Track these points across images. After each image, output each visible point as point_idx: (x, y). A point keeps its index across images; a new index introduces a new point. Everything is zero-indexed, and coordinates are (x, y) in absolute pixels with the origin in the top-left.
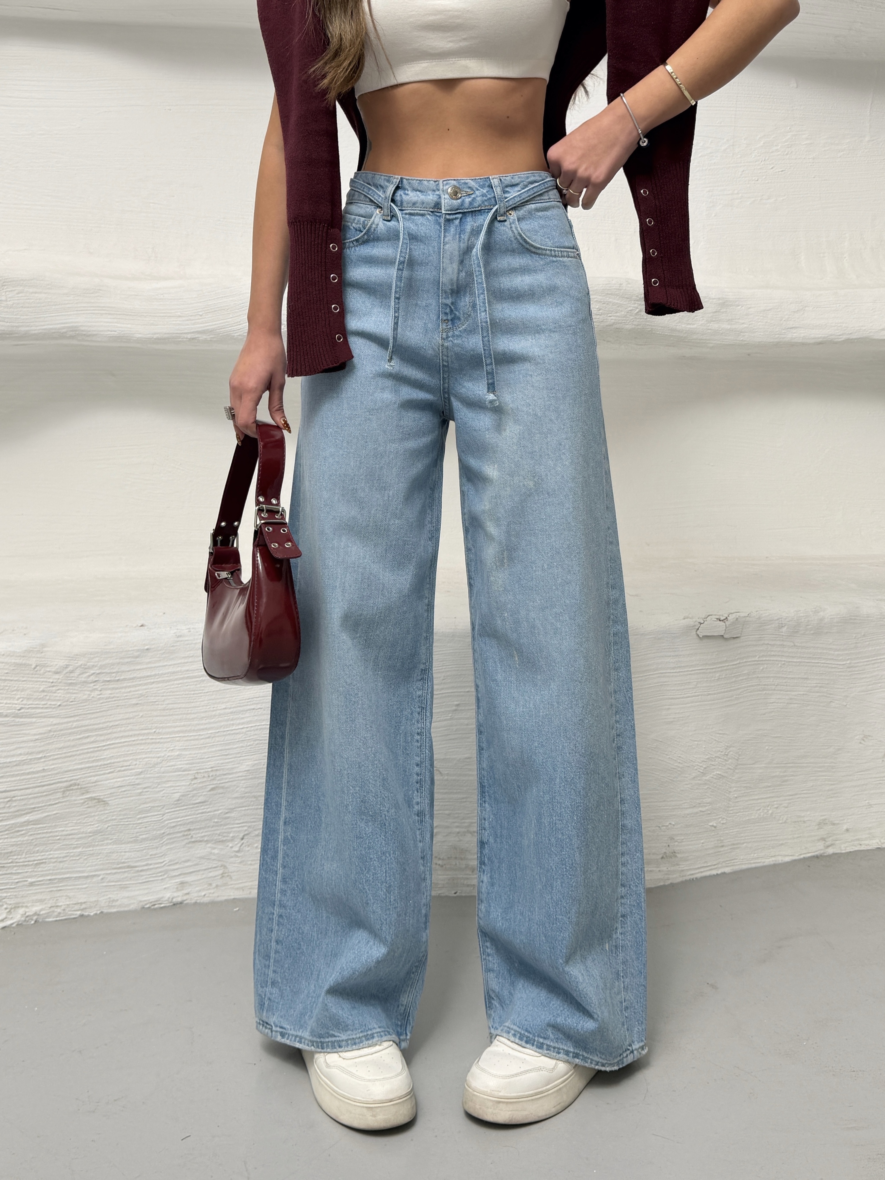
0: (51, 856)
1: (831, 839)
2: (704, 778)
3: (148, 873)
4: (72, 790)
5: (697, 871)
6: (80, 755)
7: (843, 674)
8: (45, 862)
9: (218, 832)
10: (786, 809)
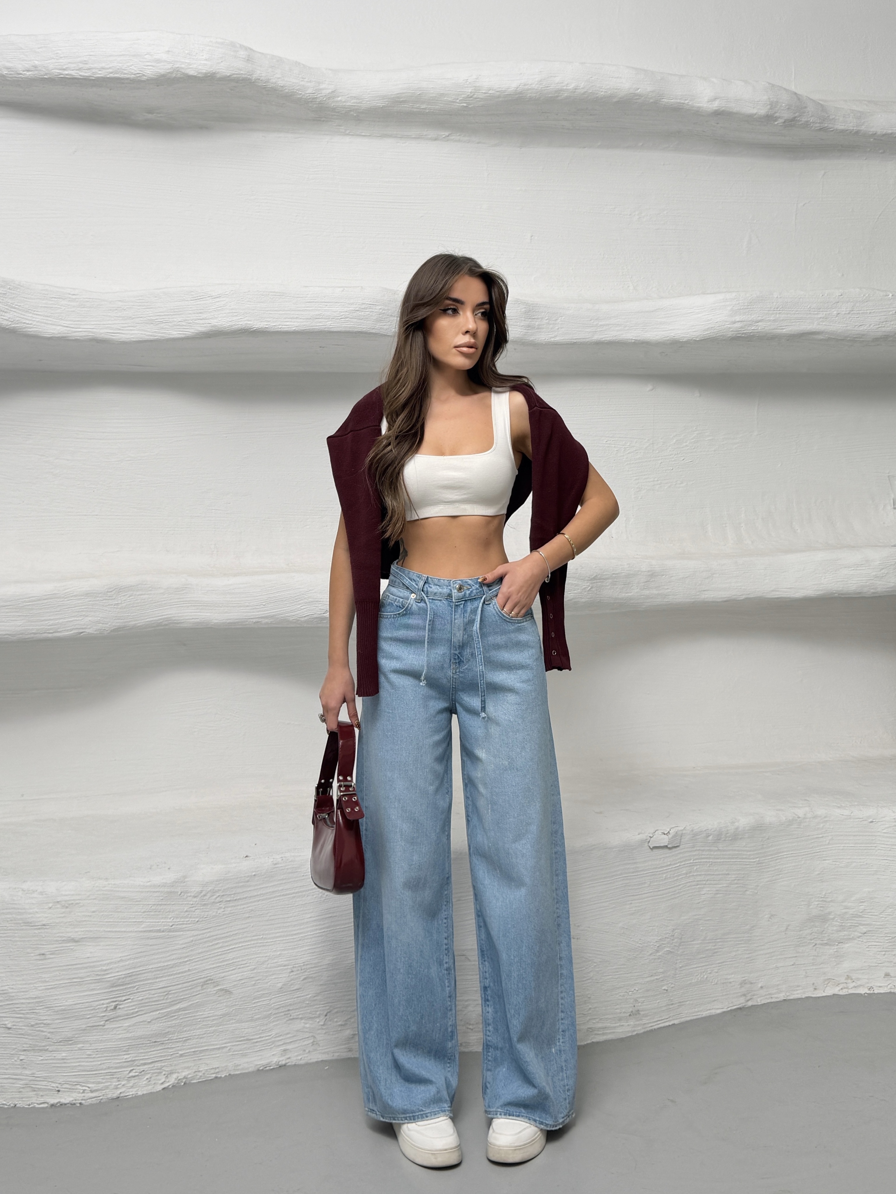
0: (194, 1034)
1: (750, 994)
2: (658, 954)
3: (261, 1044)
4: (208, 984)
5: (655, 1023)
6: (212, 957)
7: (754, 869)
8: (191, 1039)
9: (309, 1011)
10: (717, 974)
